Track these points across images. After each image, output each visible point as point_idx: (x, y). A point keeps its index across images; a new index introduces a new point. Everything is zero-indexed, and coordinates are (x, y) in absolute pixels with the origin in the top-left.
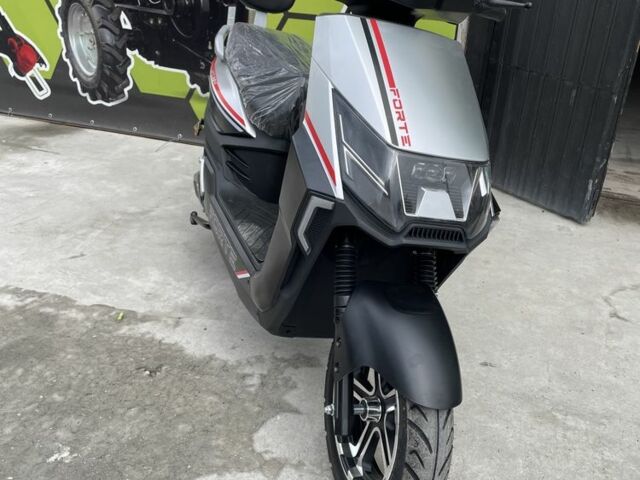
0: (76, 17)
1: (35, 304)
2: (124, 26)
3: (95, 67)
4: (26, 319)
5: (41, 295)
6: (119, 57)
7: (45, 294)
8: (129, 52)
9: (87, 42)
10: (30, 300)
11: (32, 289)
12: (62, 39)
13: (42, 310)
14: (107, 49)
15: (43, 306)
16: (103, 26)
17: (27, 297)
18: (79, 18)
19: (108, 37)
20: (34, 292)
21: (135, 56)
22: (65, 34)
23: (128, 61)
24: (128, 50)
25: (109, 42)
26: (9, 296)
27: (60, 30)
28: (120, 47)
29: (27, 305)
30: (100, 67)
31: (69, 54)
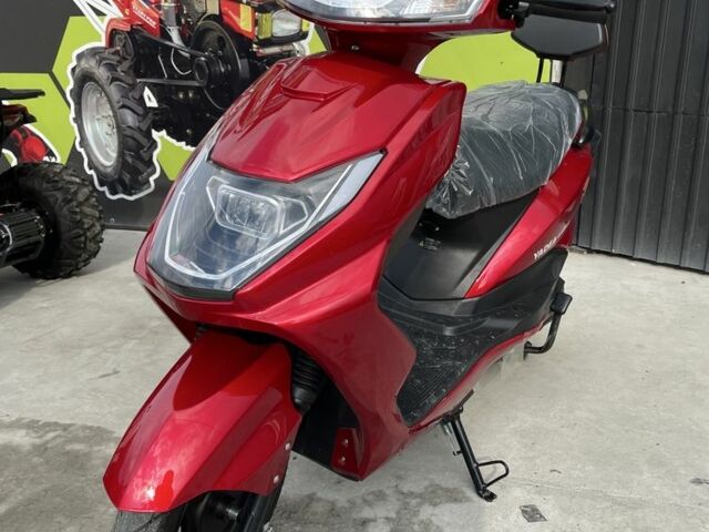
0: (91, 98)
1: (59, 440)
2: (149, 104)
3: (114, 155)
4: (47, 462)
5: (65, 428)
6: (144, 141)
7: (70, 425)
8: (155, 134)
9: (105, 126)
10: (51, 435)
11: (53, 420)
12: (75, 126)
13: (68, 448)
14: (128, 132)
15: (70, 441)
16: (124, 106)
17: (47, 432)
18: (95, 100)
19: (130, 118)
20: (56, 423)
21: (162, 138)
22: (78, 119)
23: (154, 144)
24: (153, 131)
25: (131, 124)
26: (23, 432)
27: (73, 115)
28: (144, 129)
29: (47, 442)
30: (121, 154)
31: (84, 142)
